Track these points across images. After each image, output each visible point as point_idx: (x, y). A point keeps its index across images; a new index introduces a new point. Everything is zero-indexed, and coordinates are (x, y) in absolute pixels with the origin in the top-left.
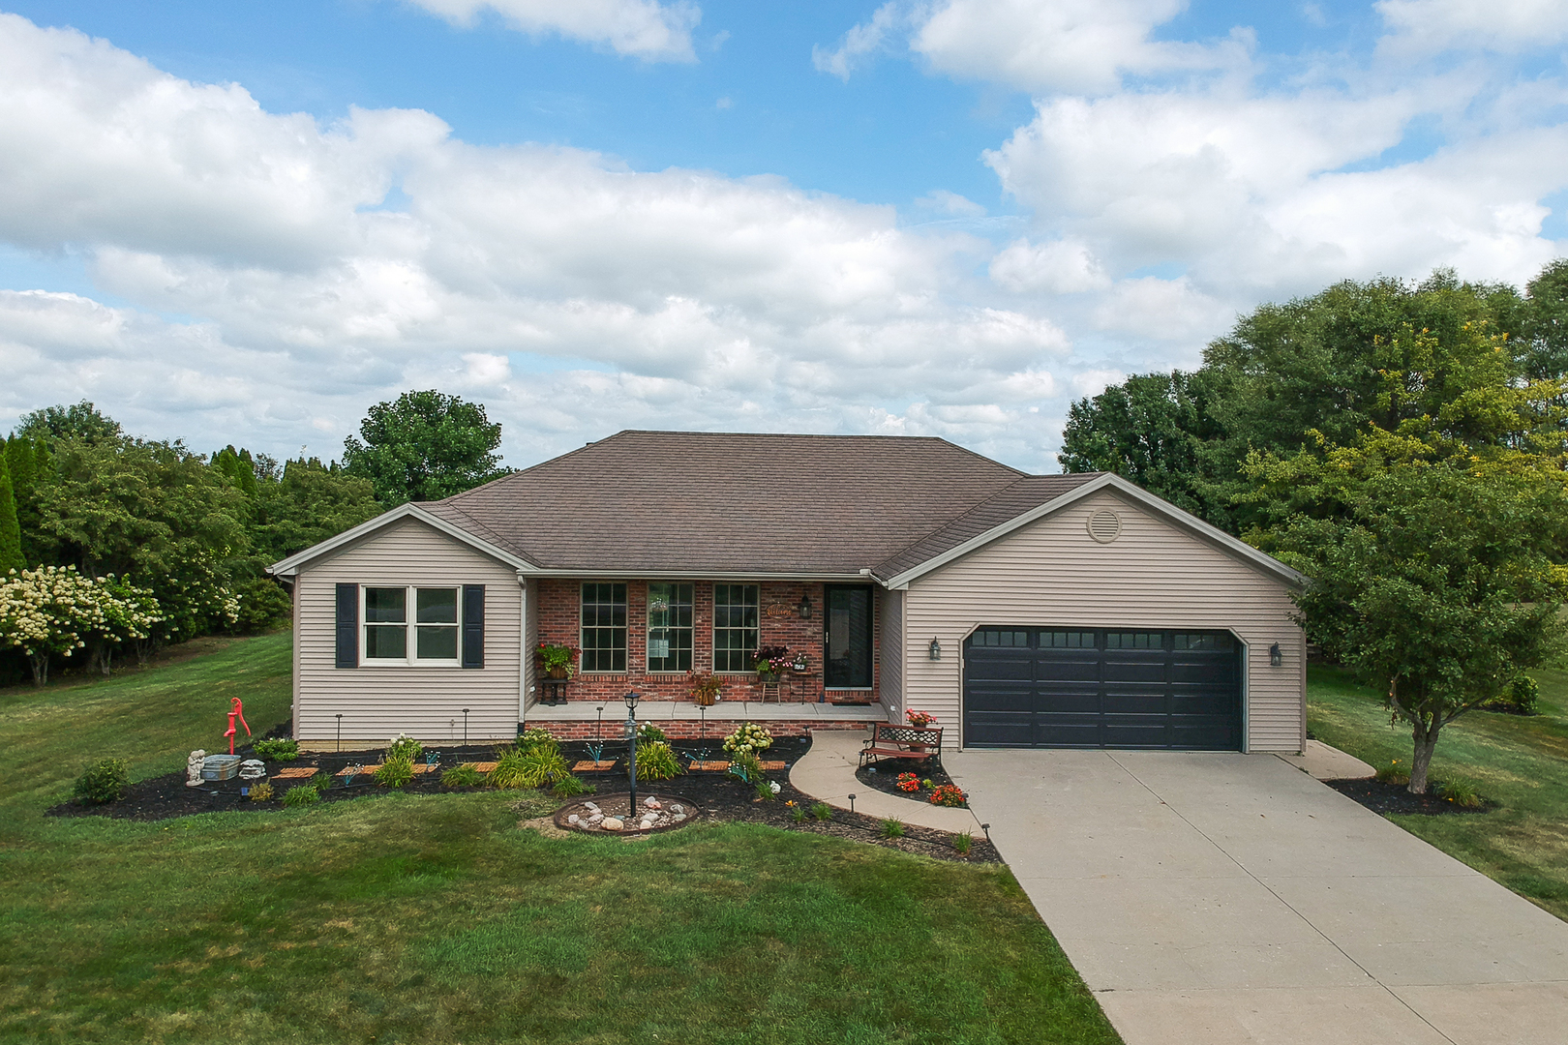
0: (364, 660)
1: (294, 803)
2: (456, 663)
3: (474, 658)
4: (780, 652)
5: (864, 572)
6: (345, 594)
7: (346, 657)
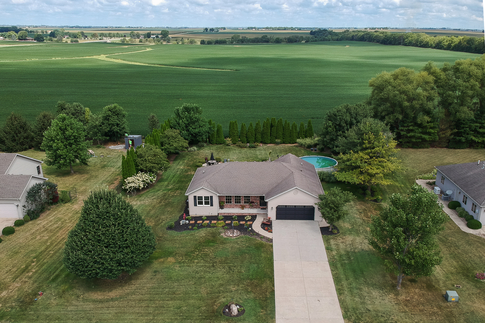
0: (198, 205)
1: (194, 230)
2: (209, 205)
3: (212, 205)
4: (253, 202)
5: (264, 195)
6: (195, 197)
7: (195, 205)
